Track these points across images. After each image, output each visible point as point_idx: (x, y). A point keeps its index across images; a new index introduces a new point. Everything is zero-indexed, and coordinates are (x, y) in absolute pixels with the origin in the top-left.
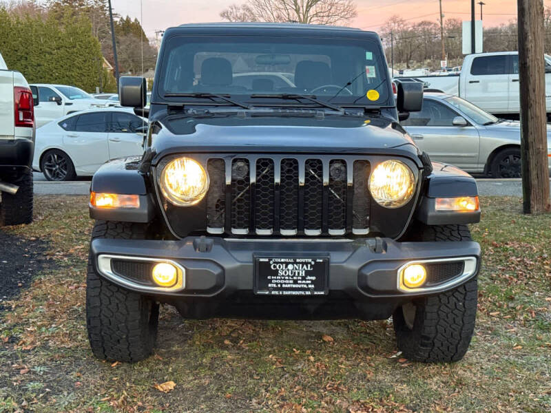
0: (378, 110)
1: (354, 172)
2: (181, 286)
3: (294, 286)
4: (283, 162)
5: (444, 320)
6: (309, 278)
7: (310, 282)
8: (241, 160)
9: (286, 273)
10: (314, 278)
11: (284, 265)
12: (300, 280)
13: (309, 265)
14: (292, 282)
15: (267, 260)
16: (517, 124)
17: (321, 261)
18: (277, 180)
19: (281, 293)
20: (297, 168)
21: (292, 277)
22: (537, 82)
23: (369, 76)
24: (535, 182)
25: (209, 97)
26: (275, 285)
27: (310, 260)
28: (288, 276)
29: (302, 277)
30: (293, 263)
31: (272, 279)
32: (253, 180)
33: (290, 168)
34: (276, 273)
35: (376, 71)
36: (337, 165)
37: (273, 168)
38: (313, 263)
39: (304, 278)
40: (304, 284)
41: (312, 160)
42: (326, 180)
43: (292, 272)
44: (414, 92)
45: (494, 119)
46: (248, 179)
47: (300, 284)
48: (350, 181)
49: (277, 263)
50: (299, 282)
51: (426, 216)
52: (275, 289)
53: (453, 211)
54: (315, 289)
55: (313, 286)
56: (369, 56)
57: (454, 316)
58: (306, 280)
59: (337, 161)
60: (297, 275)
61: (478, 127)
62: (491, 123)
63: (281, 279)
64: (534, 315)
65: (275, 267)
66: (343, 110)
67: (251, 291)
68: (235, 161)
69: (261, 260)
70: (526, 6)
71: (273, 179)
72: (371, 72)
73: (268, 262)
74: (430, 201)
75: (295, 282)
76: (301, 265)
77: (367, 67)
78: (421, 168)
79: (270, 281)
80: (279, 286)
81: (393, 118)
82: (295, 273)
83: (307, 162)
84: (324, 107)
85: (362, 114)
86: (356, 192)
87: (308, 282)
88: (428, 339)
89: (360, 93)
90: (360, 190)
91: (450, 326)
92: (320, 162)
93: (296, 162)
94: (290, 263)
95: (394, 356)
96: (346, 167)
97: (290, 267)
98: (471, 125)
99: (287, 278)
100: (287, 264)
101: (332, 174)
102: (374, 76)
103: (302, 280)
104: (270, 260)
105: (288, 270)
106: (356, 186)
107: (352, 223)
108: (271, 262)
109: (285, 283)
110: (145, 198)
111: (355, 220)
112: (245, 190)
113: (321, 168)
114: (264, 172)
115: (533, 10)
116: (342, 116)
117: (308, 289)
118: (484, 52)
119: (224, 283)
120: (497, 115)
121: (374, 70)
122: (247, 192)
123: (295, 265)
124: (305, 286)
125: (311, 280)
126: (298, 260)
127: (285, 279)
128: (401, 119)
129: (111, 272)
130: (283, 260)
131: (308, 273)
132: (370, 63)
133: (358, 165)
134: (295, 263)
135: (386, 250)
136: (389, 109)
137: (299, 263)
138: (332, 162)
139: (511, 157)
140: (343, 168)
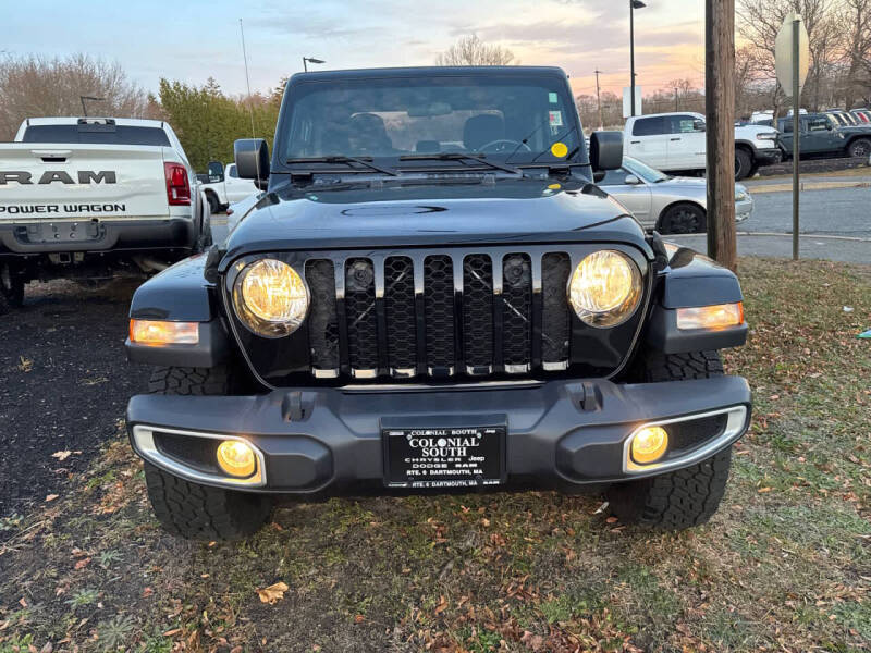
0: (567, 169)
1: (543, 272)
2: (259, 479)
3: (450, 472)
4: (428, 261)
5: (681, 488)
6: (473, 459)
7: (475, 465)
8: (360, 260)
9: (434, 452)
10: (481, 459)
11: (431, 440)
12: (458, 462)
13: (473, 439)
14: (444, 466)
15: (402, 434)
16: (702, 182)
17: (494, 431)
18: (419, 289)
19: (427, 485)
20: (450, 271)
21: (445, 458)
22: (727, 133)
23: (553, 124)
24: (721, 242)
25: (345, 162)
26: (417, 473)
27: (474, 432)
28: (439, 457)
29: (462, 457)
30: (445, 437)
31: (412, 463)
32: (380, 292)
33: (439, 269)
34: (418, 453)
35: (562, 117)
36: (515, 263)
37: (411, 273)
38: (479, 435)
39: (465, 460)
40: (465, 468)
41: (475, 255)
42: (498, 286)
43: (444, 450)
44: (611, 143)
45: (664, 176)
46: (372, 291)
47: (459, 469)
48: (537, 285)
49: (420, 437)
50: (458, 465)
51: (661, 339)
52: (417, 478)
53: (704, 329)
54: (486, 476)
55: (481, 472)
56: (553, 98)
57: (696, 482)
58: (468, 463)
59: (515, 255)
60: (453, 454)
61: (649, 184)
62: (662, 180)
63: (427, 462)
64: (765, 425)
65: (415, 443)
66: (520, 172)
67: (379, 481)
68: (350, 262)
69: (393, 434)
70: (716, 49)
71: (413, 290)
72: (557, 120)
73: (405, 437)
74: (669, 314)
75: (451, 466)
76: (459, 440)
77: (551, 113)
78: (652, 261)
79: (409, 466)
80: (424, 472)
81: (585, 179)
82: (450, 452)
83: (467, 260)
84: (497, 169)
85: (546, 176)
86: (546, 304)
87: (471, 465)
88: (655, 511)
89: (540, 148)
90: (552, 301)
91: (690, 495)
92: (487, 258)
93: (449, 260)
94: (440, 437)
95: (599, 511)
96: (530, 265)
97: (442, 443)
98: (643, 183)
99: (437, 460)
100: (436, 439)
101: (507, 278)
102: (560, 124)
103: (462, 463)
104: (406, 434)
105: (438, 447)
106: (547, 294)
107: (542, 352)
108: (409, 437)
109: (434, 469)
110: (208, 327)
111: (545, 347)
112: (368, 310)
113: (489, 269)
114: (398, 279)
115: (724, 54)
116: (519, 180)
117: (473, 477)
118: (644, 113)
119: (333, 471)
120: (667, 172)
121: (560, 117)
122: (373, 312)
123: (450, 440)
124: (468, 472)
125: (477, 462)
126: (453, 433)
127: (433, 463)
128: (598, 179)
129: (156, 451)
130: (428, 433)
131: (471, 451)
132: (554, 107)
133: (550, 261)
134: (449, 436)
135: (601, 405)
136: (581, 168)
137: (456, 436)
138: (507, 258)
139: (682, 213)
140: (525, 267)
